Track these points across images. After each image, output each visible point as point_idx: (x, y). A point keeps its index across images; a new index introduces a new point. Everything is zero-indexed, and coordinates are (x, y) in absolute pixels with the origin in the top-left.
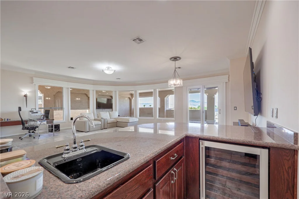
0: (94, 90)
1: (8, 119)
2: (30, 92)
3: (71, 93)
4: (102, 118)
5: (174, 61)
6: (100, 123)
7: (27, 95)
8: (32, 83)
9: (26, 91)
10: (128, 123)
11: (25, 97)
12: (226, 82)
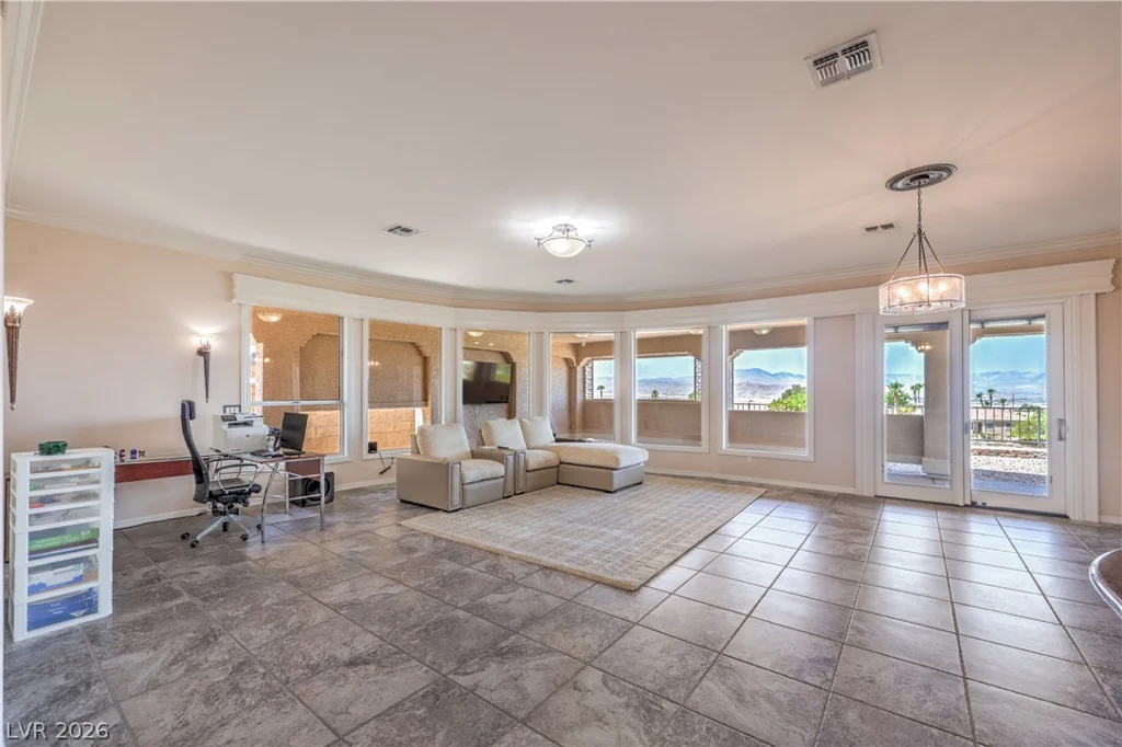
0: (455, 329)
1: (134, 452)
2: (220, 335)
3: (370, 340)
4: (500, 448)
5: (914, 188)
6: (499, 469)
7: (210, 347)
8: (230, 296)
9: (204, 332)
10: (614, 472)
11: (202, 358)
12: (1097, 294)
